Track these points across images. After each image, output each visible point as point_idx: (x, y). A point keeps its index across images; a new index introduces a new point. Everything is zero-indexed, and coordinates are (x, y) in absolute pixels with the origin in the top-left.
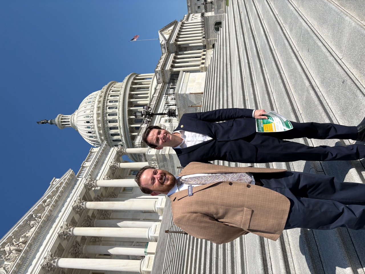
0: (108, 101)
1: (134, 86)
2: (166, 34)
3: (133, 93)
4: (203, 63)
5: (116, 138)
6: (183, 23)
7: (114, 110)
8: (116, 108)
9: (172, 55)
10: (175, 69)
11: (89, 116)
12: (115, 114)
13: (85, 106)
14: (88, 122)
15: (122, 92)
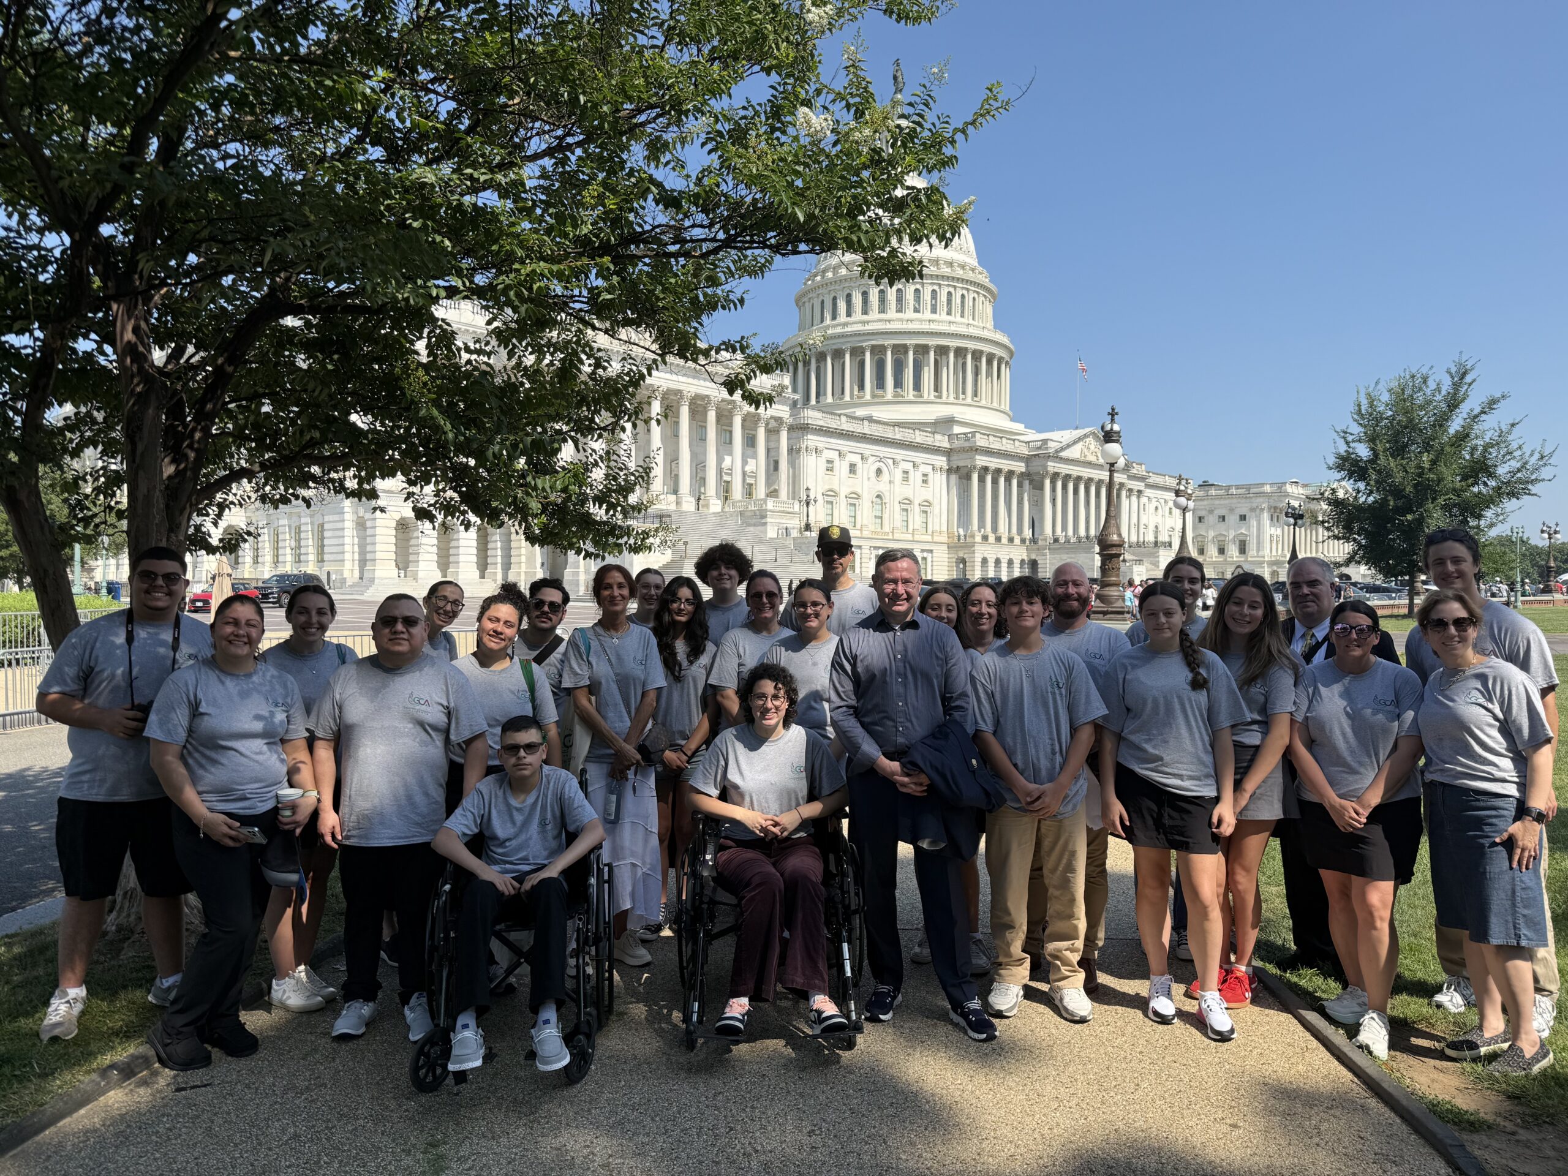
0: (936, 288)
1: (969, 356)
2: (1083, 447)
3: (952, 355)
5: (842, 305)
7: (912, 302)
8: (916, 313)
9: (1020, 467)
12: (902, 309)
15: (956, 327)
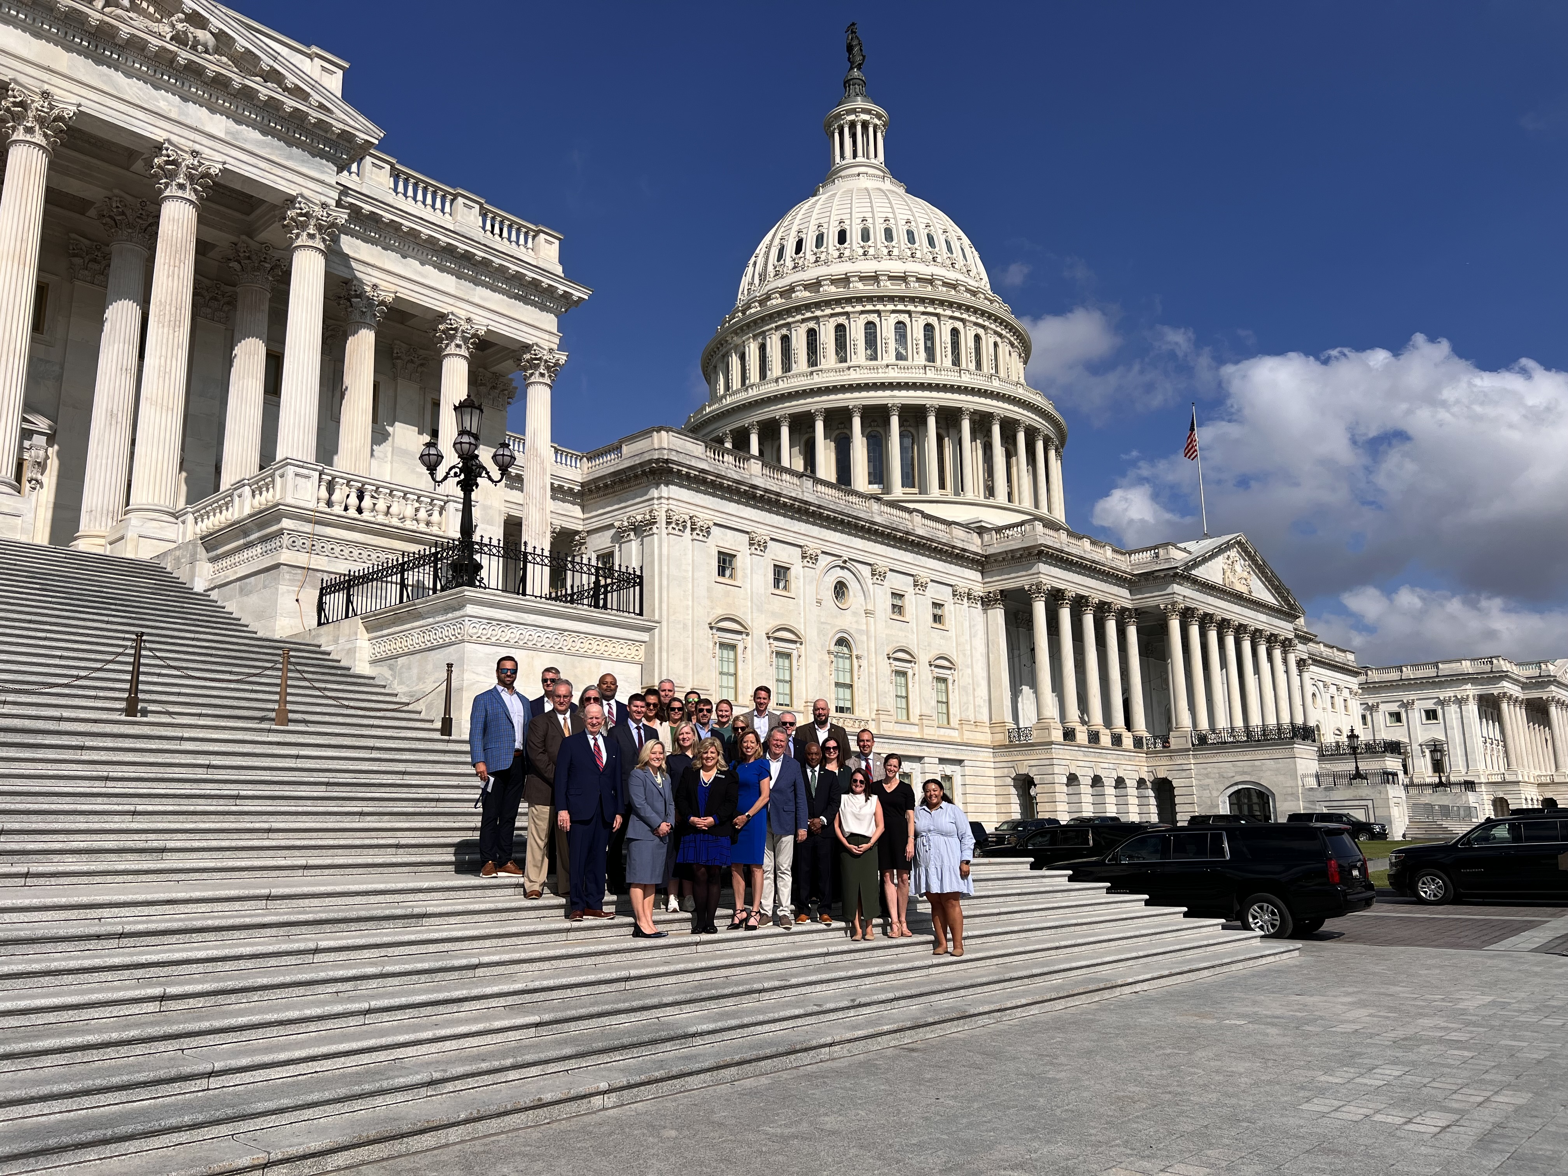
0: (932, 320)
1: (996, 430)
2: (1226, 567)
4: (1069, 735)
5: (775, 356)
6: (1287, 645)
7: (892, 345)
8: (899, 357)
9: (1121, 597)
10: (1040, 609)
11: (868, 240)
12: (876, 353)
13: (916, 221)
14: (842, 237)
15: (966, 380)
